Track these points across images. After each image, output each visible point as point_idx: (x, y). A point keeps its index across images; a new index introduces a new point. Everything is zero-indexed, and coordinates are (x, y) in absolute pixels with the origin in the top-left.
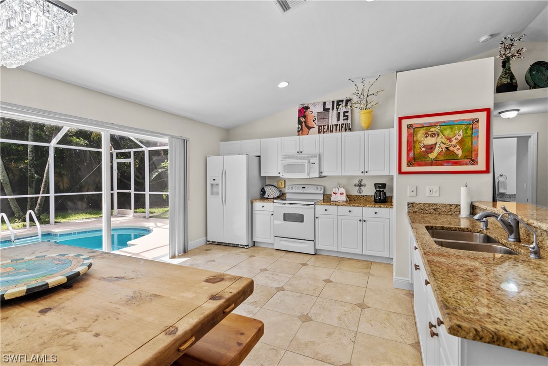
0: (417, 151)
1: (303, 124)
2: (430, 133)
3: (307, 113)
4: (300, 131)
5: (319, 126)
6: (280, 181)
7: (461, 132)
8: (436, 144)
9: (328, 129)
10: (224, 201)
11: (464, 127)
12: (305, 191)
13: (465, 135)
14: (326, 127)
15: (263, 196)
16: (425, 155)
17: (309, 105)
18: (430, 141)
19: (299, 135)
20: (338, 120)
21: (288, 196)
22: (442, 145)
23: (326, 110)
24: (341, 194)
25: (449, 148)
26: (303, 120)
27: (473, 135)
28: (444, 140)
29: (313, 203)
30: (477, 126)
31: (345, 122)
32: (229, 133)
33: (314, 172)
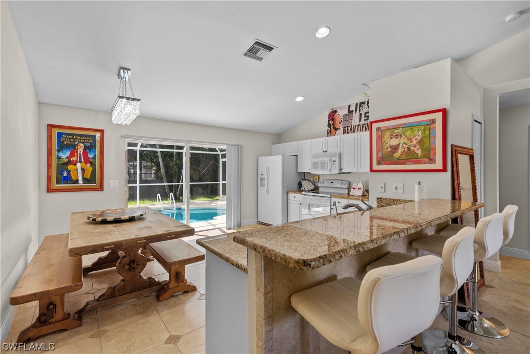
0: (385, 151)
1: (332, 126)
2: (394, 134)
3: (335, 116)
4: (329, 133)
5: (344, 128)
6: (315, 177)
7: (420, 133)
8: (399, 145)
9: (351, 129)
10: (268, 192)
11: (423, 128)
12: (333, 185)
13: (424, 135)
14: (349, 128)
15: (300, 188)
16: (391, 155)
17: (337, 109)
18: (394, 142)
19: (328, 136)
20: (360, 120)
21: (321, 190)
22: (404, 145)
23: (350, 112)
24: (359, 189)
25: (410, 148)
26: (331, 122)
27: (431, 136)
28: (406, 141)
29: (329, 196)
30: (434, 126)
31: (366, 122)
32: (279, 137)
33: (335, 169)
